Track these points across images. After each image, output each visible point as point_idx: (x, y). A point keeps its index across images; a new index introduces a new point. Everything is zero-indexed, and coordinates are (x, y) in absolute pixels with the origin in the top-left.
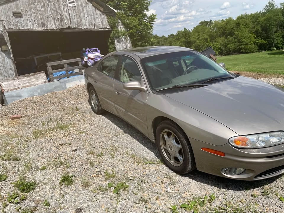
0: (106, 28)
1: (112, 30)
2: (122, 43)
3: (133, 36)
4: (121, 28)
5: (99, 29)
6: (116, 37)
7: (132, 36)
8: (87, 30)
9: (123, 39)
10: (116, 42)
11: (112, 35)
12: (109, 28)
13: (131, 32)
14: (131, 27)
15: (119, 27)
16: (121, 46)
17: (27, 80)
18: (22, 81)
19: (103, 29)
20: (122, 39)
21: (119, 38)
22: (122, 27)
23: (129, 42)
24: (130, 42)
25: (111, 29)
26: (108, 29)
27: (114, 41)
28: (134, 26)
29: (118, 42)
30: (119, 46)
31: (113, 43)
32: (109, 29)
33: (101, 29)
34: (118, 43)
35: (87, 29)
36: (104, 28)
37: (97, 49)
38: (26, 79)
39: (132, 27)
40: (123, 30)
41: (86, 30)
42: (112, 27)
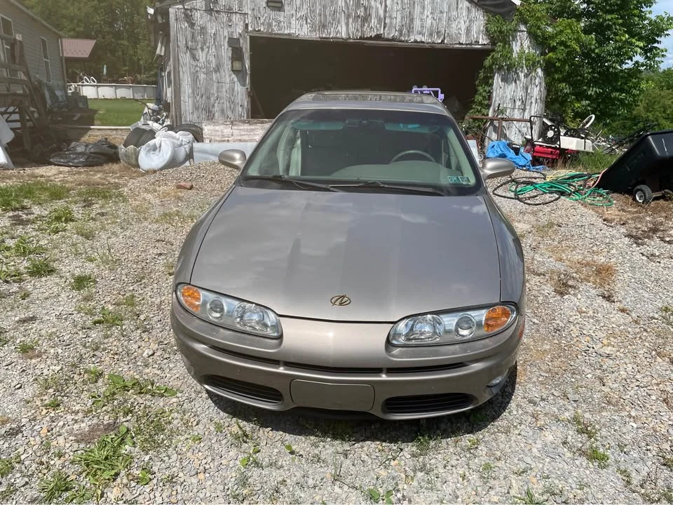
0: (477, 42)
1: (493, 50)
2: (514, 83)
3: (553, 70)
4: (522, 45)
5: (456, 44)
6: (500, 68)
7: (549, 69)
8: (423, 44)
9: (522, 75)
10: (497, 80)
11: (487, 62)
12: (484, 44)
13: (549, 58)
14: (552, 45)
15: (519, 43)
16: (508, 91)
17: (247, 130)
18: (238, 129)
19: (467, 44)
20: (518, 74)
21: (509, 70)
22: (526, 43)
23: (540, 83)
24: (543, 84)
25: (490, 47)
26: (480, 47)
27: (492, 78)
28: (562, 43)
29: (505, 80)
30: (504, 89)
31: (488, 81)
32: (485, 47)
33: (462, 44)
34: (501, 84)
35: (423, 42)
36: (471, 44)
37: (437, 92)
38: (246, 128)
39: (555, 44)
40: (527, 51)
41: (421, 44)
42: (493, 43)
